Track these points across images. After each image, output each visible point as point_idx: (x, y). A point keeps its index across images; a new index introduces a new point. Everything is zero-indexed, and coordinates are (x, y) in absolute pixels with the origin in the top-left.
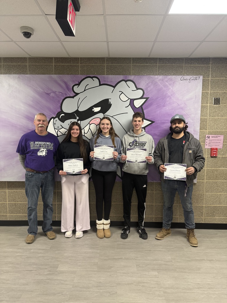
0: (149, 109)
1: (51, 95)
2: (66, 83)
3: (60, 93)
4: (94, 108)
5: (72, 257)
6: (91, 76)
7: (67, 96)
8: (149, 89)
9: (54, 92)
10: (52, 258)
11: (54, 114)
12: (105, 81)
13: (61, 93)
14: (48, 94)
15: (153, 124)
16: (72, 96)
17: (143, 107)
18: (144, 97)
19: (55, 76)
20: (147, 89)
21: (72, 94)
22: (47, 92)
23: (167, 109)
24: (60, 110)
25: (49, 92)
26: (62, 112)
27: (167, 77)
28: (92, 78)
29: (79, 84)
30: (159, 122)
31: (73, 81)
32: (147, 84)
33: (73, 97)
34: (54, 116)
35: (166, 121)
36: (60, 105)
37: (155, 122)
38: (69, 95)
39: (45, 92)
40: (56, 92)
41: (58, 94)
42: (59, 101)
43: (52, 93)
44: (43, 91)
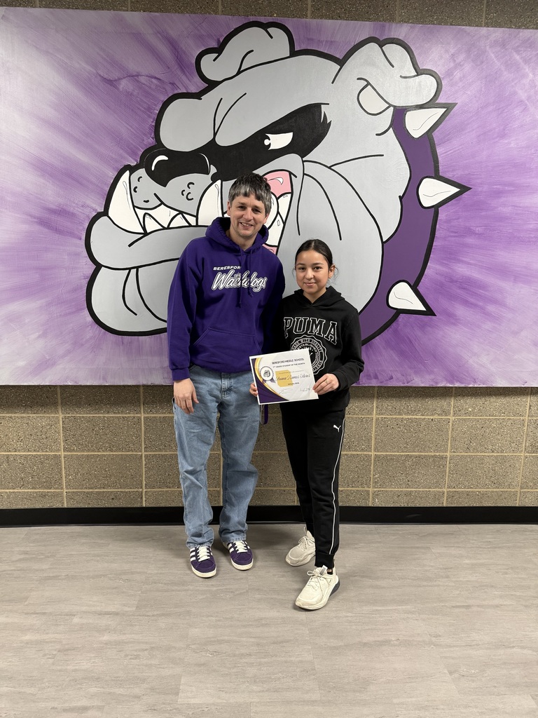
0: (456, 143)
1: (121, 87)
2: (173, 45)
3: (153, 80)
4: (268, 135)
5: (220, 642)
6: (263, 20)
7: (176, 92)
8: (458, 74)
9: (134, 77)
10: (152, 648)
11: (133, 153)
12: (312, 40)
13: (156, 78)
14: (111, 83)
15: (464, 195)
16: (193, 90)
17: (436, 134)
18: (441, 100)
19: (135, 18)
20: (450, 73)
21: (196, 85)
22: (106, 76)
23: (512, 145)
24: (150, 141)
25: (114, 75)
26: (159, 148)
27: (518, 33)
28: (265, 26)
29: (219, 50)
30: (485, 188)
31: (200, 38)
32: (453, 55)
33: (198, 96)
34: (133, 164)
35: (506, 188)
36: (153, 122)
37: (471, 188)
38: (186, 89)
39: (100, 75)
40: (137, 76)
41: (148, 84)
42: (149, 109)
43: (124, 78)
44: (95, 72)
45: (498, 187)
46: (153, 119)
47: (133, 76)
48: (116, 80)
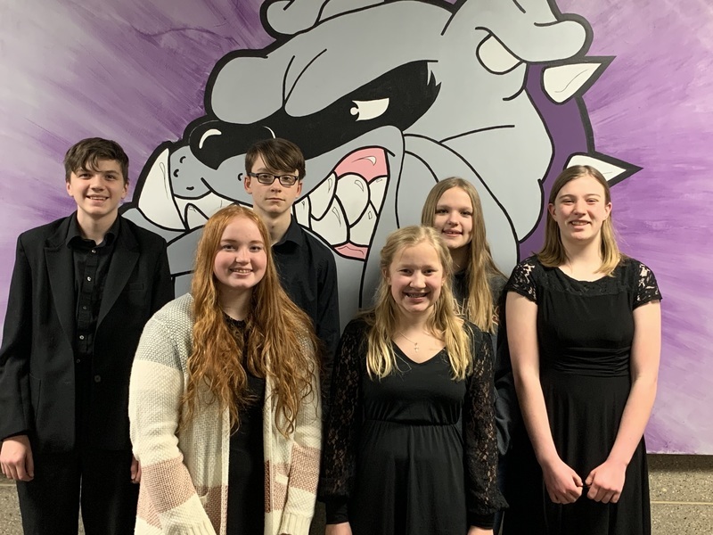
0: (617, 109)
1: (162, 44)
3: (205, 35)
4: (357, 102)
7: (234, 49)
8: (614, 19)
9: (180, 31)
11: (175, 127)
13: (208, 32)
14: (150, 38)
15: (633, 177)
16: (257, 46)
17: (588, 98)
18: (592, 53)
20: (603, 18)
21: (260, 39)
22: (143, 30)
23: (698, 110)
24: (199, 111)
25: (154, 28)
26: (209, 119)
30: (664, 168)
33: (262, 53)
34: (175, 140)
35: (694, 167)
36: (202, 87)
37: (642, 168)
38: (247, 44)
39: (136, 30)
40: (184, 29)
41: (197, 39)
42: (198, 70)
43: (166, 32)
44: (128, 24)
45: (681, 165)
46: (204, 84)
47: (178, 30)
48: (155, 35)
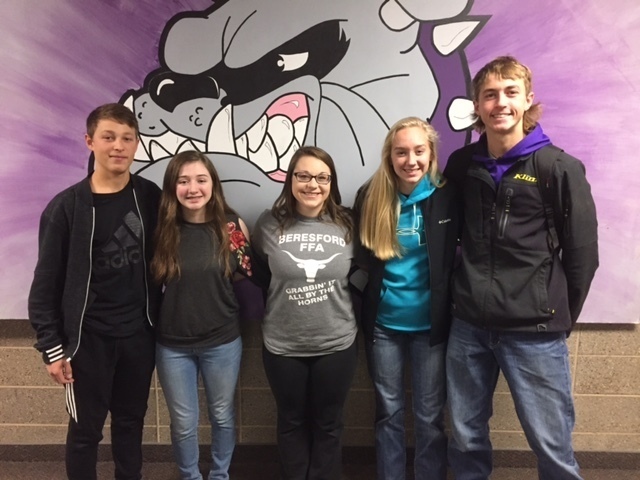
4: (283, 56)
7: (180, 10)
11: (136, 78)
17: (468, 51)
21: (202, 2)
23: (556, 60)
24: (155, 64)
26: (163, 71)
33: (204, 14)
34: (137, 88)
36: (156, 44)
38: (191, 7)
42: (152, 29)
46: (157, 41)
